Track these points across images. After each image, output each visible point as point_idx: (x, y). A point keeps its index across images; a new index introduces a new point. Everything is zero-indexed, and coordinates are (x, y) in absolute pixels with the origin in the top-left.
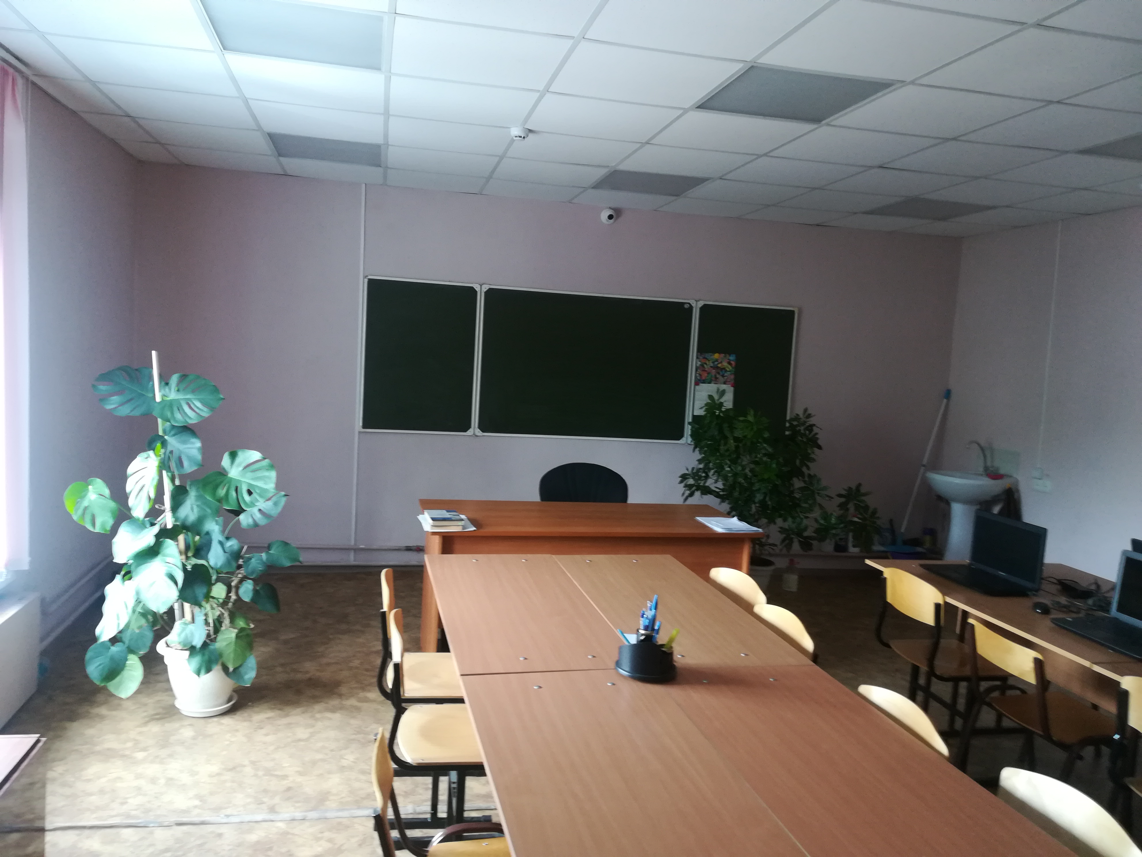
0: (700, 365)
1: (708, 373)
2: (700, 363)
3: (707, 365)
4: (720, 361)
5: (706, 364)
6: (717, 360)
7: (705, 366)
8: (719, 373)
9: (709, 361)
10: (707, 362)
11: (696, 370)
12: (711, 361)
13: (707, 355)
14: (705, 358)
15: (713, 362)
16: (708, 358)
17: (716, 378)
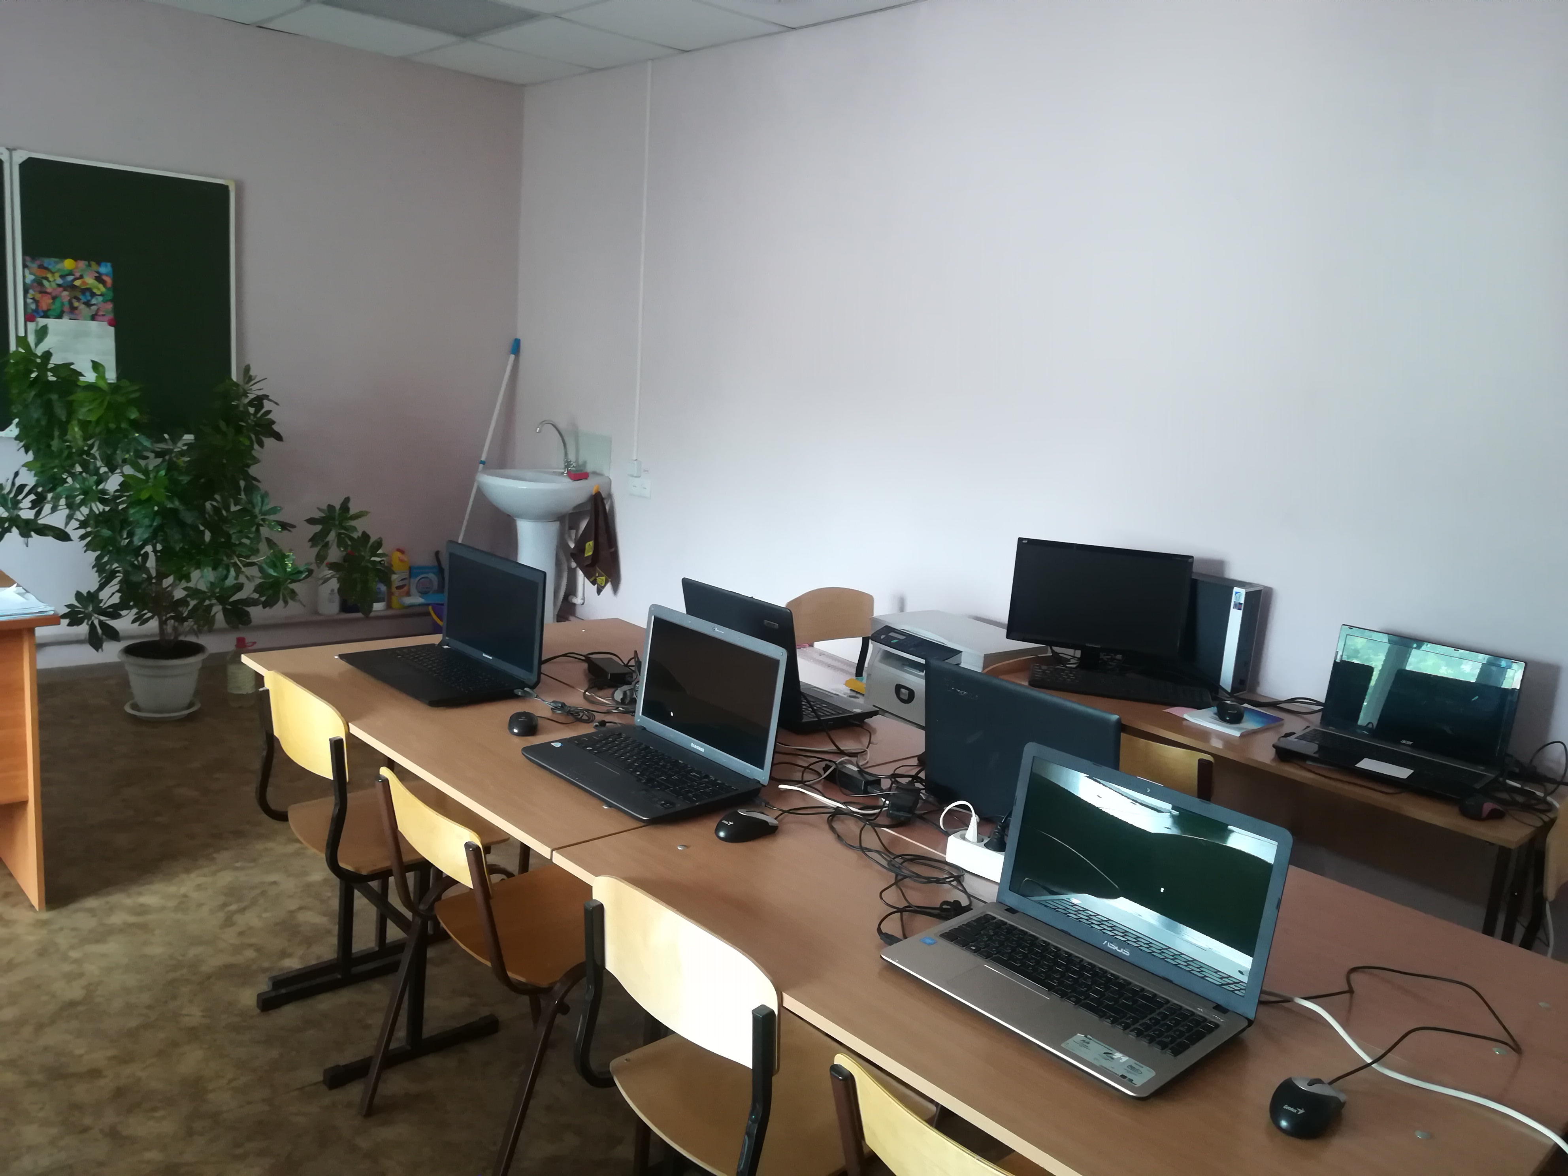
0: (34, 281)
1: (54, 298)
2: (32, 277)
3: (49, 281)
4: (78, 275)
5: (47, 279)
6: (70, 273)
7: (45, 282)
8: (78, 299)
9: (53, 273)
10: (49, 276)
11: (26, 292)
12: (57, 275)
13: (47, 262)
14: (41, 267)
15: (62, 277)
16: (50, 267)
17: (73, 309)
